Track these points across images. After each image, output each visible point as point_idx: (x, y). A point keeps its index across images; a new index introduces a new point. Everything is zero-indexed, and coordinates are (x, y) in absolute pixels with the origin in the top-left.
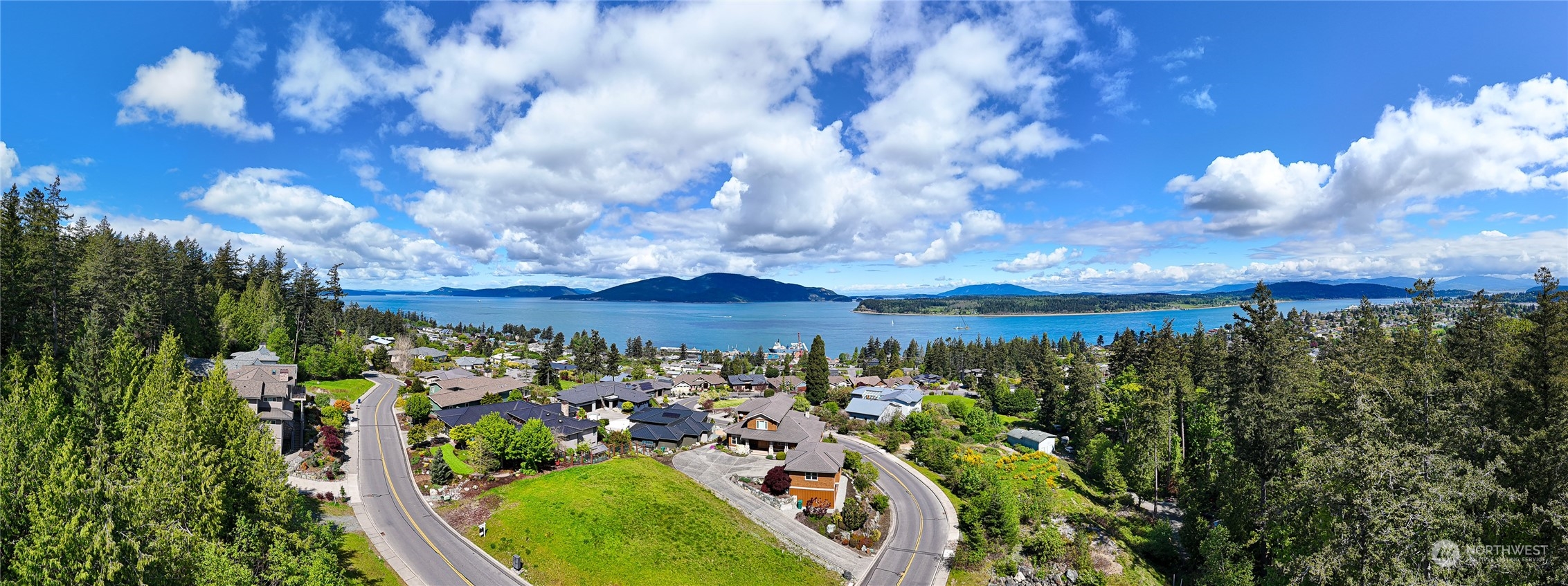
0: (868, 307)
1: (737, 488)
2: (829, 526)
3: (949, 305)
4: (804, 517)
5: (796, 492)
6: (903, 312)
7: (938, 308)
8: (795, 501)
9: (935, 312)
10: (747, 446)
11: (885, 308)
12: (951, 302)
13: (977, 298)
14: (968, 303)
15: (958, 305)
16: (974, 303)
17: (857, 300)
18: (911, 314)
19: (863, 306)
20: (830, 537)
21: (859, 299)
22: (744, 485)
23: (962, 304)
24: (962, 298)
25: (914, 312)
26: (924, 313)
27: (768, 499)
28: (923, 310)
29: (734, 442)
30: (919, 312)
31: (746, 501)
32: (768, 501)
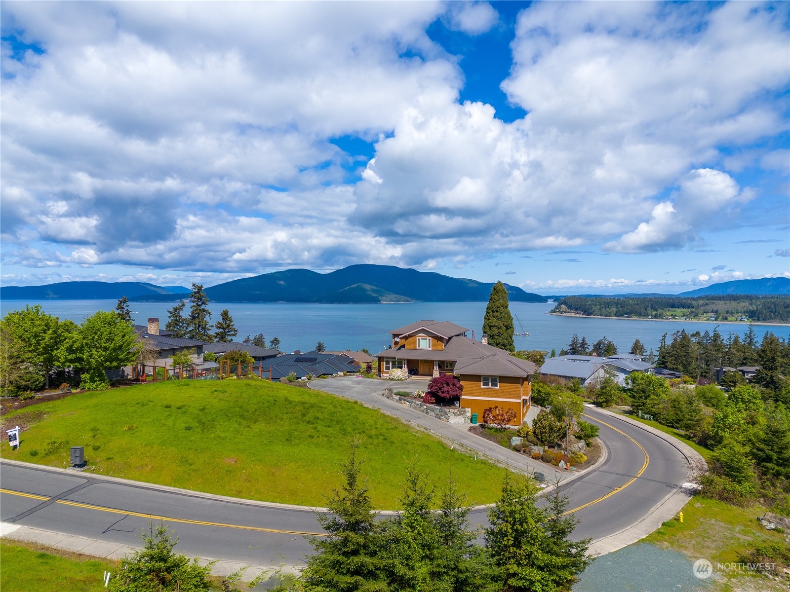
0: (570, 307)
1: (393, 402)
2: (514, 438)
3: (698, 307)
4: (481, 430)
5: (470, 403)
6: (621, 316)
7: (679, 311)
8: (469, 414)
9: (674, 316)
10: (405, 369)
11: (596, 308)
12: (701, 302)
13: (749, 298)
14: (732, 305)
15: (715, 308)
16: (743, 304)
17: (555, 301)
18: (635, 318)
19: (563, 306)
20: (517, 449)
21: (556, 299)
22: (400, 399)
23: (721, 306)
24: (720, 298)
25: (640, 315)
26: (656, 317)
27: (433, 410)
28: (654, 313)
29: (388, 368)
30: (646, 315)
31: (404, 412)
32: (432, 413)
